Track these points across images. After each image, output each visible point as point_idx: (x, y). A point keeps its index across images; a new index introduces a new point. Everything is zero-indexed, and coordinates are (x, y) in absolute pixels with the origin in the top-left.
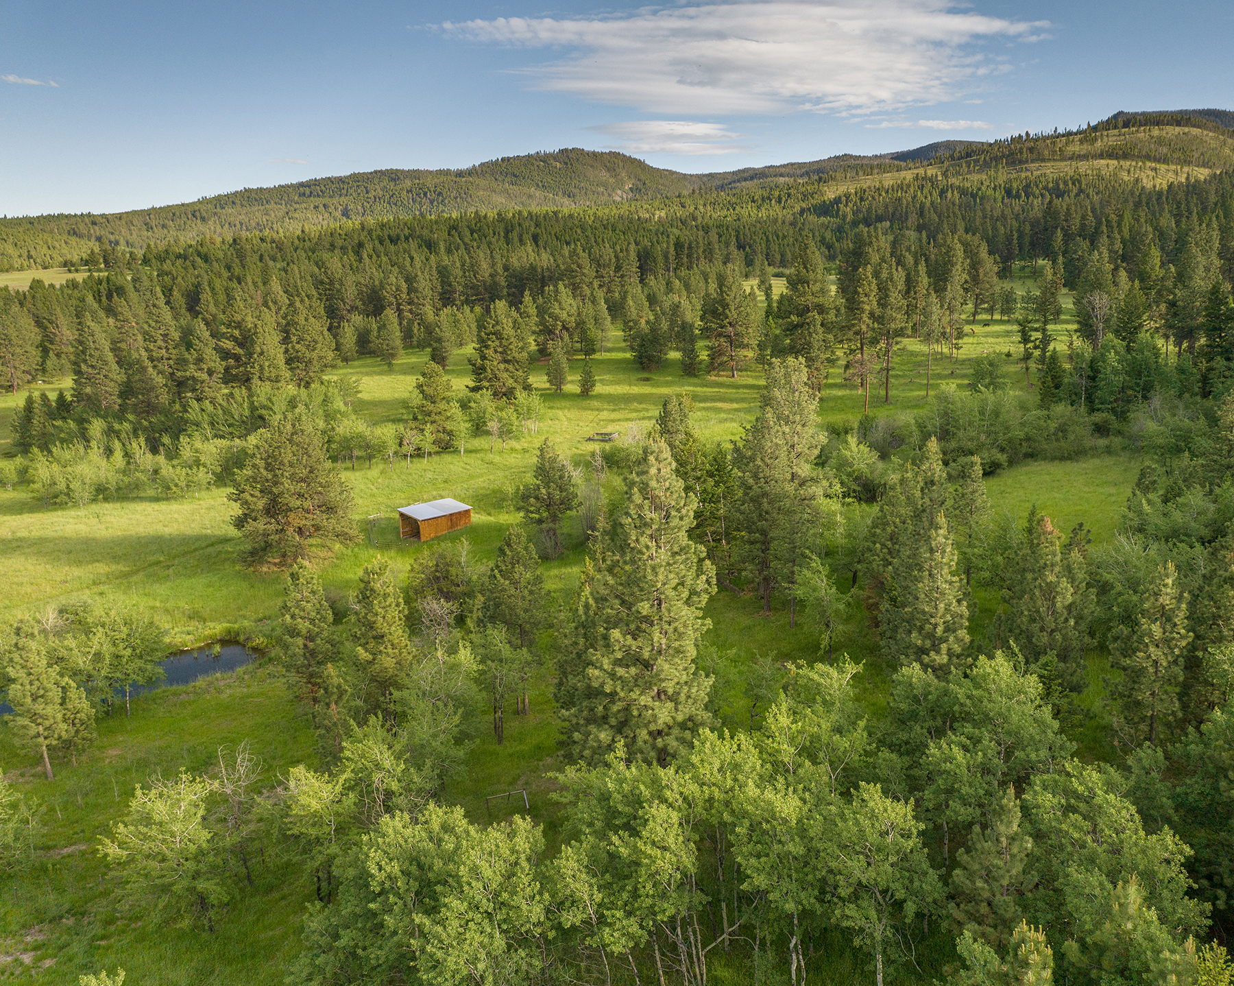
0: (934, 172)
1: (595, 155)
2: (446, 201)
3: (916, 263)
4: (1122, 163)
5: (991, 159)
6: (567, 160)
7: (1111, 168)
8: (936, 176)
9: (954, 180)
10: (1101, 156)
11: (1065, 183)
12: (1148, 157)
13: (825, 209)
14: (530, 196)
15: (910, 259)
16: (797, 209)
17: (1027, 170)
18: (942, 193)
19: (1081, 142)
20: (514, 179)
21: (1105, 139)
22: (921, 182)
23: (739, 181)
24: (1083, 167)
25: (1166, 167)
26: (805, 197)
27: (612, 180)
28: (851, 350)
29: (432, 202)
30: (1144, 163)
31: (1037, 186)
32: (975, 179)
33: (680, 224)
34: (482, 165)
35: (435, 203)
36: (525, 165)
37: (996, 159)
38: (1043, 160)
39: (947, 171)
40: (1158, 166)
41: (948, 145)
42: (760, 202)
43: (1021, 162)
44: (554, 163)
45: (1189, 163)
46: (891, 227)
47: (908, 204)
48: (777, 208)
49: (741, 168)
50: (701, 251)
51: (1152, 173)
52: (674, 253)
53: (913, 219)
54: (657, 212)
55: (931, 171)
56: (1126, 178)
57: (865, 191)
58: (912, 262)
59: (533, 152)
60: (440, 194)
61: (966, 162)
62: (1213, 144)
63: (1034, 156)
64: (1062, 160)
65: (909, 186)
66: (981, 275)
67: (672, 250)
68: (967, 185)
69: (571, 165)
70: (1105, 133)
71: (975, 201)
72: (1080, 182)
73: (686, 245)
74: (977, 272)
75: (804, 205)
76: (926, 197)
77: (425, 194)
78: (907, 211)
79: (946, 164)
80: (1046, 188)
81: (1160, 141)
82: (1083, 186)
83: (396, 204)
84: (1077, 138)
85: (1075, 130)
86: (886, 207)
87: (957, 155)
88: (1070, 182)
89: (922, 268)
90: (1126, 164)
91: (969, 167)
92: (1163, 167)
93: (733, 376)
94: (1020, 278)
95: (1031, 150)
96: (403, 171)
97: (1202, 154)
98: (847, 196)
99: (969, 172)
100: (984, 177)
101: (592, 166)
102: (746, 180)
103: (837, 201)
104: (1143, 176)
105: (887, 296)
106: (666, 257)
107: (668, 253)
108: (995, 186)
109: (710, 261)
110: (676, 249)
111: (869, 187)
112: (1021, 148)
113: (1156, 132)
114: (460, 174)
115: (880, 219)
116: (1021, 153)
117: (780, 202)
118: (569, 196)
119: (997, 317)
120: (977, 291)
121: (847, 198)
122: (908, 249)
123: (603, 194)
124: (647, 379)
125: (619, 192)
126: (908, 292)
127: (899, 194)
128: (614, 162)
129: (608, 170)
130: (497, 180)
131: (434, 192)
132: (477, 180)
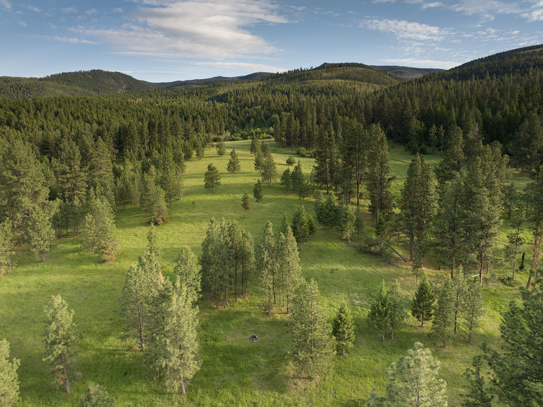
1: (108, 73)
2: (32, 92)
4: (346, 81)
5: (291, 78)
6: (94, 75)
7: (343, 83)
8: (268, 85)
10: (337, 78)
11: (326, 89)
12: (355, 79)
13: (220, 99)
14: (76, 91)
16: (207, 98)
17: (308, 83)
18: (273, 92)
19: (327, 72)
20: (68, 83)
22: (262, 88)
24: (331, 82)
26: (209, 93)
27: (117, 84)
29: (24, 92)
30: (355, 81)
31: (314, 90)
32: (286, 87)
33: (150, 105)
35: (26, 93)
36: (74, 76)
37: (293, 78)
38: (313, 79)
40: (360, 83)
41: (261, 73)
42: (188, 95)
43: (304, 80)
44: (88, 76)
45: (371, 82)
48: (197, 98)
50: (168, 129)
51: (359, 86)
52: (147, 131)
54: (138, 99)
56: (350, 88)
60: (28, 89)
61: (280, 79)
62: (377, 75)
63: (309, 77)
64: (322, 79)
65: (257, 89)
67: (146, 129)
68: (283, 89)
69: (97, 77)
72: (332, 89)
73: (157, 125)
75: (210, 97)
76: (267, 94)
77: (20, 89)
79: (270, 80)
80: (318, 91)
81: (358, 73)
83: (4, 93)
88: (328, 89)
90: (348, 81)
91: (281, 82)
92: (362, 83)
95: (308, 74)
96: (11, 78)
98: (230, 93)
100: (290, 86)
101: (107, 78)
103: (225, 95)
104: (356, 87)
106: (141, 133)
107: (143, 131)
108: (296, 90)
109: (176, 135)
110: (149, 128)
111: (238, 89)
112: (301, 74)
113: (354, 69)
114: (41, 79)
117: (197, 95)
118: (96, 91)
123: (112, 91)
125: (120, 90)
127: (254, 92)
128: (118, 77)
129: (115, 80)
130: (59, 83)
131: (25, 88)
132: (48, 83)
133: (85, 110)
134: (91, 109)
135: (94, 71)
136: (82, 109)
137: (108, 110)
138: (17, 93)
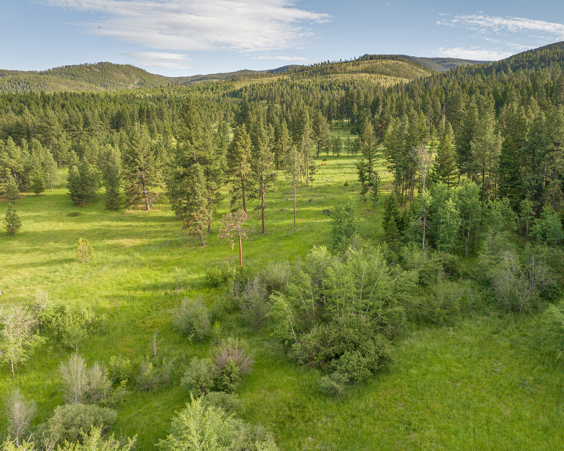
0: (287, 78)
1: (118, 66)
3: (281, 122)
4: (372, 75)
5: (313, 72)
6: (102, 68)
7: (367, 78)
8: (288, 79)
9: (297, 81)
10: (362, 72)
11: (348, 84)
12: (382, 73)
13: (235, 94)
14: (81, 86)
15: (277, 119)
16: (221, 94)
17: (330, 77)
18: (292, 87)
19: (353, 65)
20: (73, 77)
21: (363, 64)
22: (281, 82)
23: (194, 81)
24: (355, 76)
25: (390, 77)
26: (225, 88)
27: (127, 79)
28: (235, 189)
30: (381, 75)
31: (335, 85)
32: (306, 81)
34: (54, 69)
35: (25, 88)
36: (79, 70)
37: (315, 72)
38: (337, 73)
39: (293, 77)
40: (387, 77)
41: (292, 66)
42: (203, 90)
43: (327, 74)
44: (95, 70)
45: (400, 76)
46: (268, 103)
47: (275, 91)
48: (211, 93)
49: (195, 74)
51: (385, 80)
53: (278, 99)
55: (286, 77)
56: (374, 82)
57: (254, 85)
58: (278, 121)
59: (83, 63)
60: (28, 83)
61: (302, 74)
62: (408, 68)
63: (333, 71)
64: (345, 73)
65: (275, 84)
66: (321, 129)
68: (303, 84)
69: (105, 70)
70: (363, 62)
71: (307, 91)
72: (354, 84)
74: (318, 127)
75: (225, 92)
76: (284, 89)
77: (19, 83)
78: (275, 96)
79: (293, 74)
80: (339, 86)
81: (387, 66)
82: (356, 85)
84: (351, 64)
85: (349, 60)
86: (265, 93)
87: (297, 70)
88: (350, 84)
89: (284, 125)
90: (373, 76)
91: (303, 75)
92: (389, 78)
93: (147, 209)
94: (336, 129)
95: (331, 68)
96: (7, 71)
97: (404, 72)
98: (246, 88)
99: (303, 78)
100: (311, 80)
101: (116, 72)
102: (197, 80)
103: (241, 90)
104: (381, 81)
105: (258, 149)
108: (316, 85)
111: (256, 84)
112: (326, 67)
113: (384, 62)
114: (41, 73)
115: (262, 99)
116: (327, 69)
117: (213, 90)
118: (104, 87)
119: (331, 154)
120: (319, 139)
121: (246, 89)
122: (276, 114)
123: (123, 86)
124: (75, 215)
125: (132, 85)
126: (276, 140)
127: (271, 87)
128: (128, 70)
129: (125, 74)
130: (62, 77)
131: (25, 82)
132: (50, 77)
133: (90, 103)
134: (95, 102)
135: (101, 64)
136: (87, 102)
137: (112, 103)
138: (16, 88)
